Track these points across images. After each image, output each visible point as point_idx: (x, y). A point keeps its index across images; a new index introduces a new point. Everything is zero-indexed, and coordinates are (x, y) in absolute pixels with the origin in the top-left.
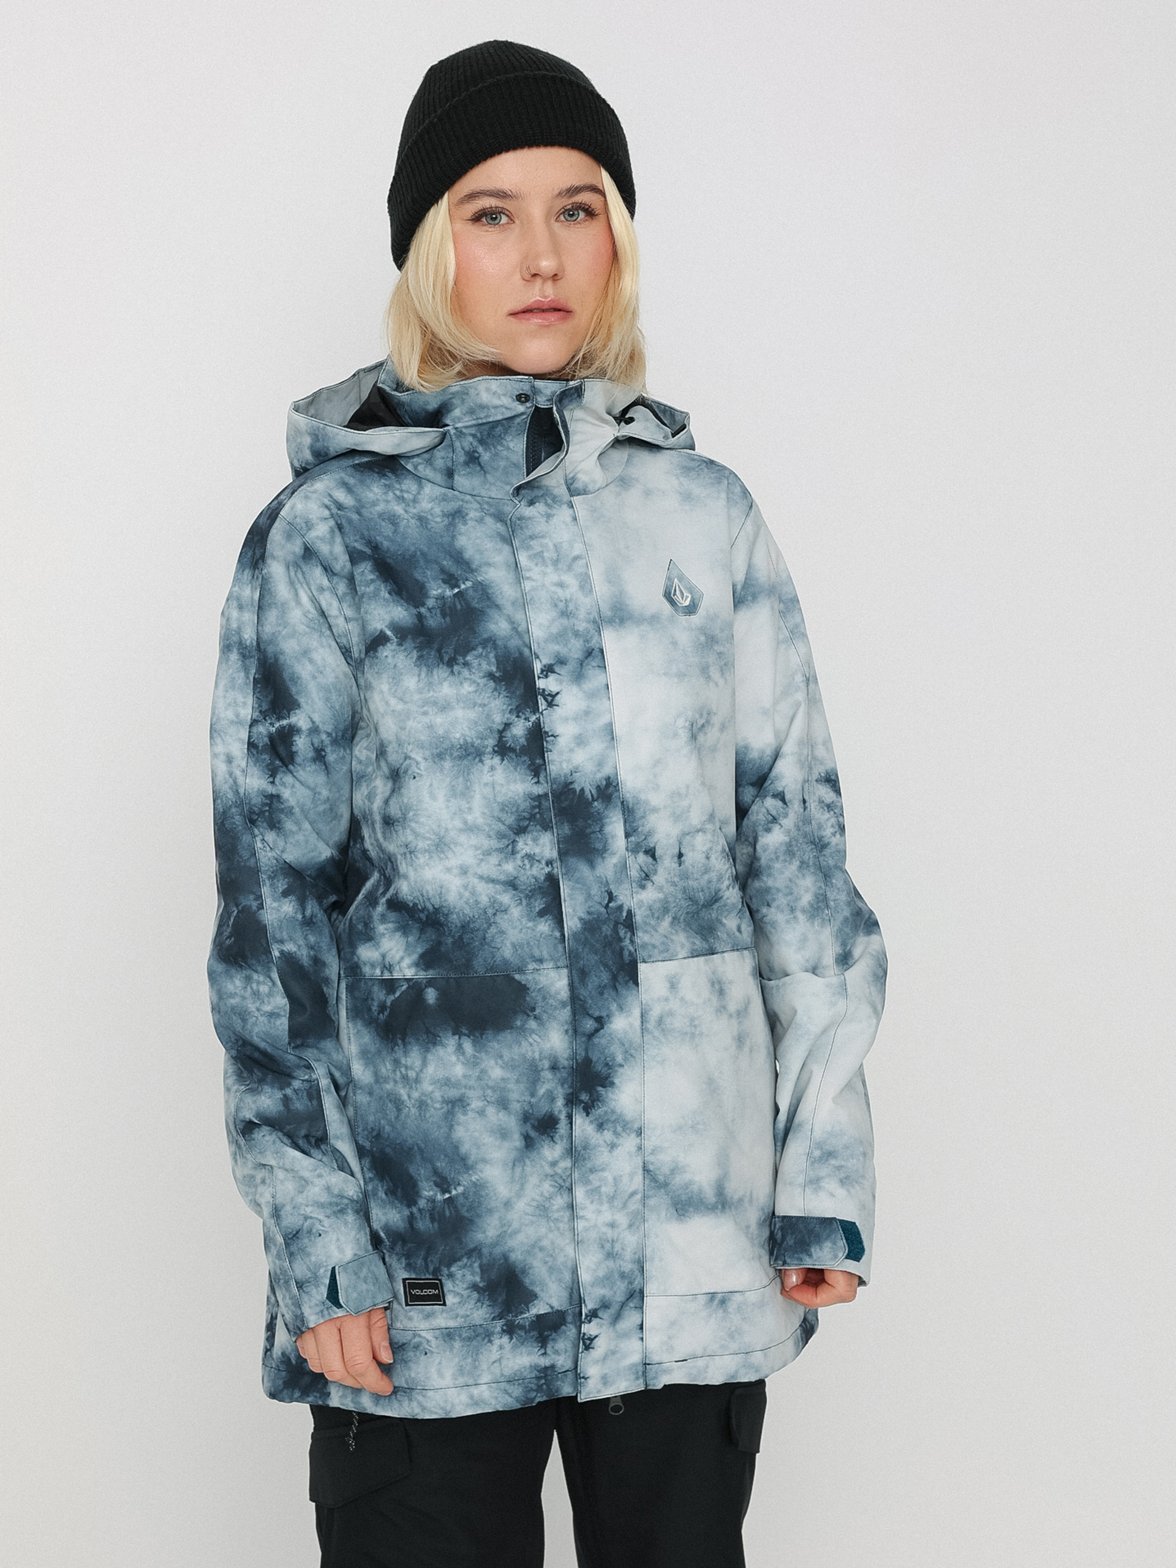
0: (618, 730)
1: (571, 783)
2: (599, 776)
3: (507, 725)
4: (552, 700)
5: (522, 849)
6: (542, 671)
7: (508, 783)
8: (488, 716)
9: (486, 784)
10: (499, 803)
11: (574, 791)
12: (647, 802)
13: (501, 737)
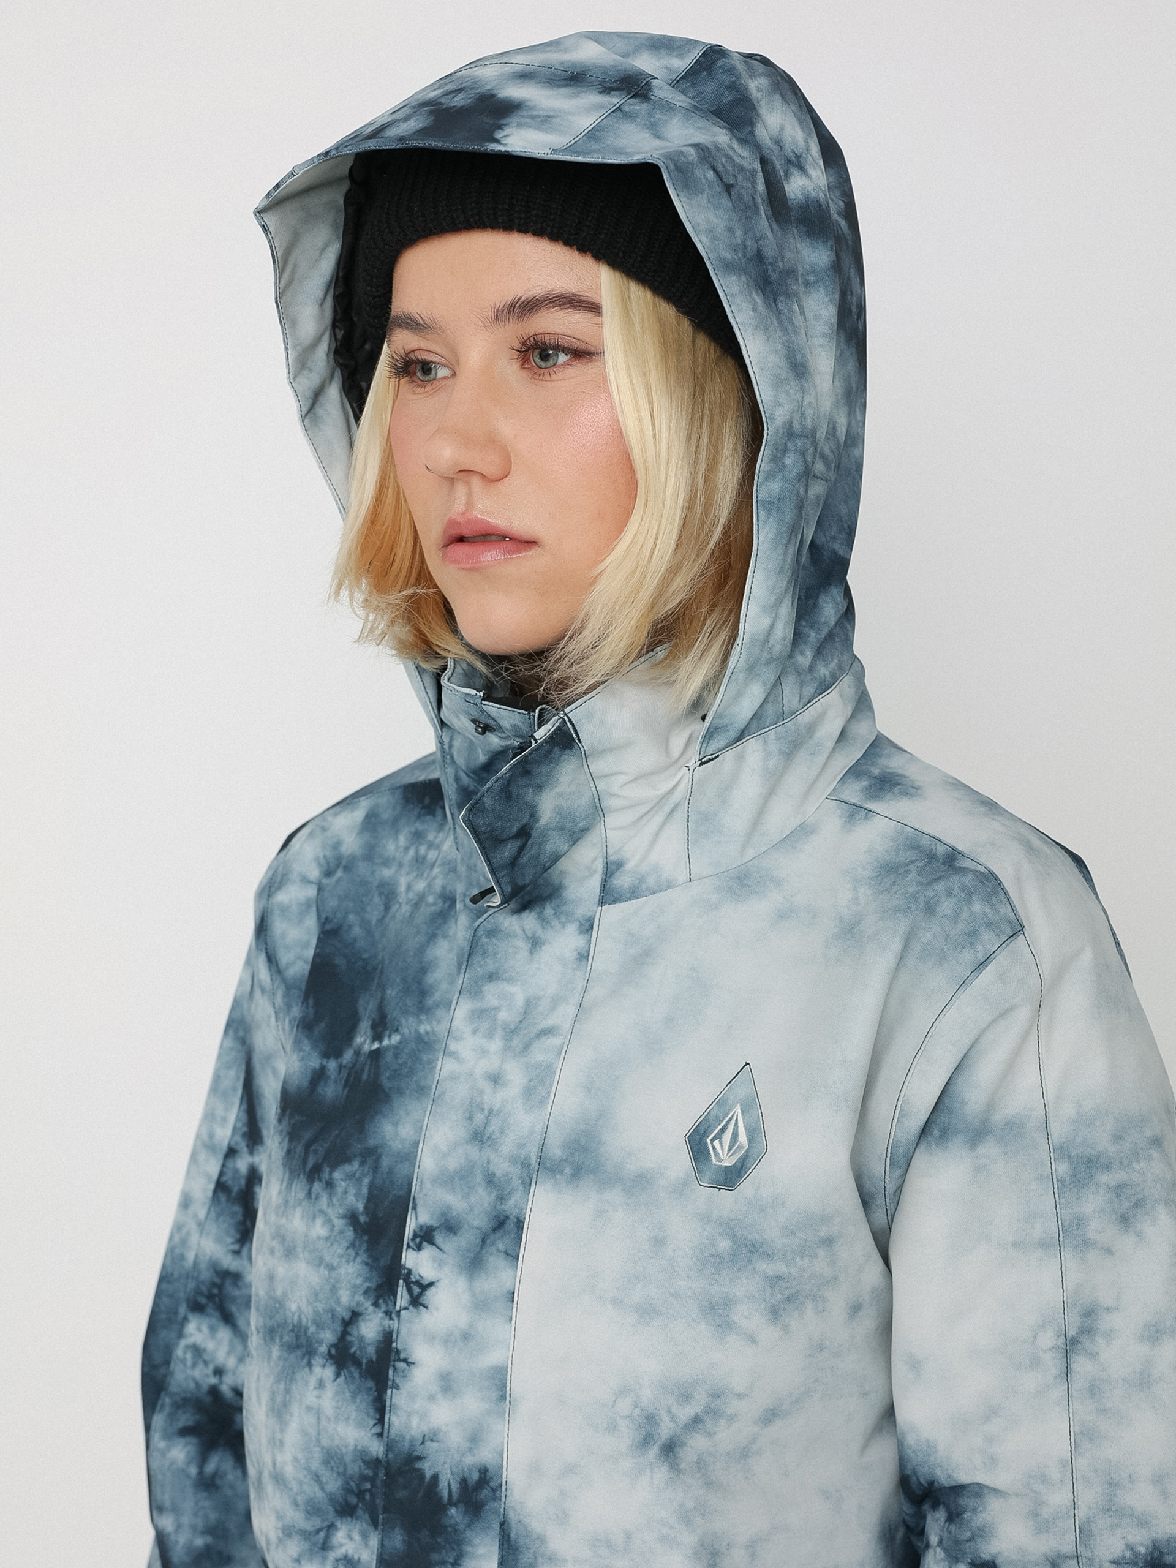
0: (517, 1385)
1: (420, 1458)
2: (469, 1460)
3: (355, 1316)
4: (420, 1295)
5: (341, 1545)
6: (415, 1236)
7: (337, 1419)
8: (334, 1289)
9: (309, 1408)
10: (323, 1448)
11: (421, 1475)
12: (542, 1539)
13: (345, 1333)
